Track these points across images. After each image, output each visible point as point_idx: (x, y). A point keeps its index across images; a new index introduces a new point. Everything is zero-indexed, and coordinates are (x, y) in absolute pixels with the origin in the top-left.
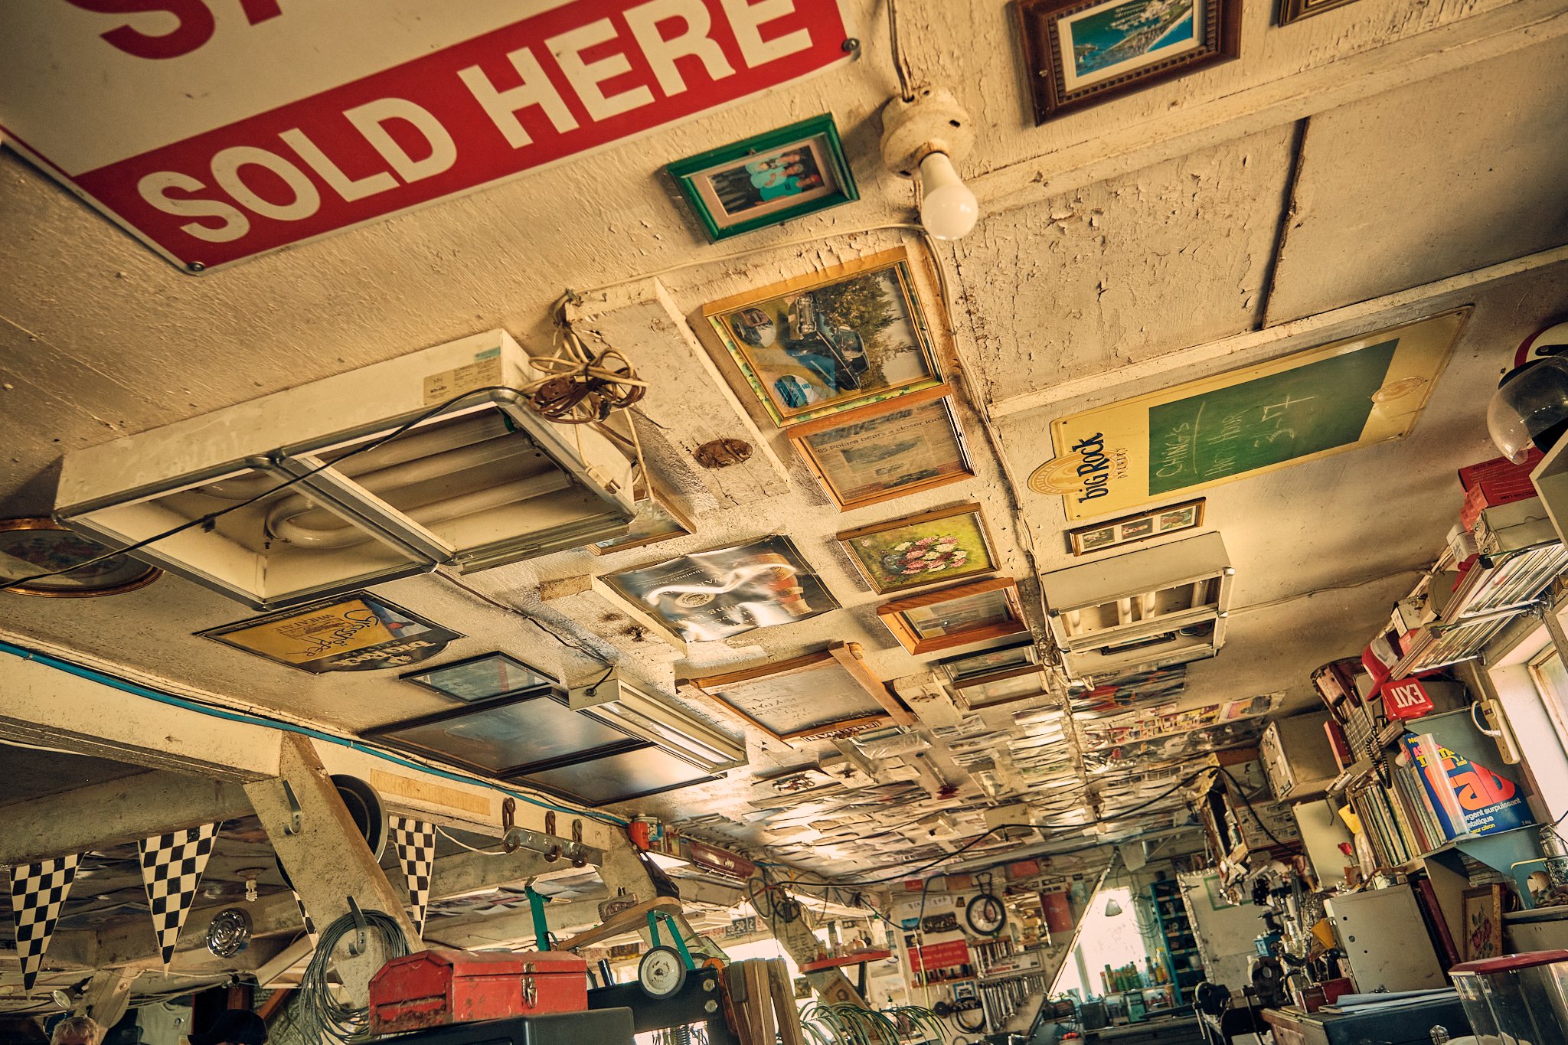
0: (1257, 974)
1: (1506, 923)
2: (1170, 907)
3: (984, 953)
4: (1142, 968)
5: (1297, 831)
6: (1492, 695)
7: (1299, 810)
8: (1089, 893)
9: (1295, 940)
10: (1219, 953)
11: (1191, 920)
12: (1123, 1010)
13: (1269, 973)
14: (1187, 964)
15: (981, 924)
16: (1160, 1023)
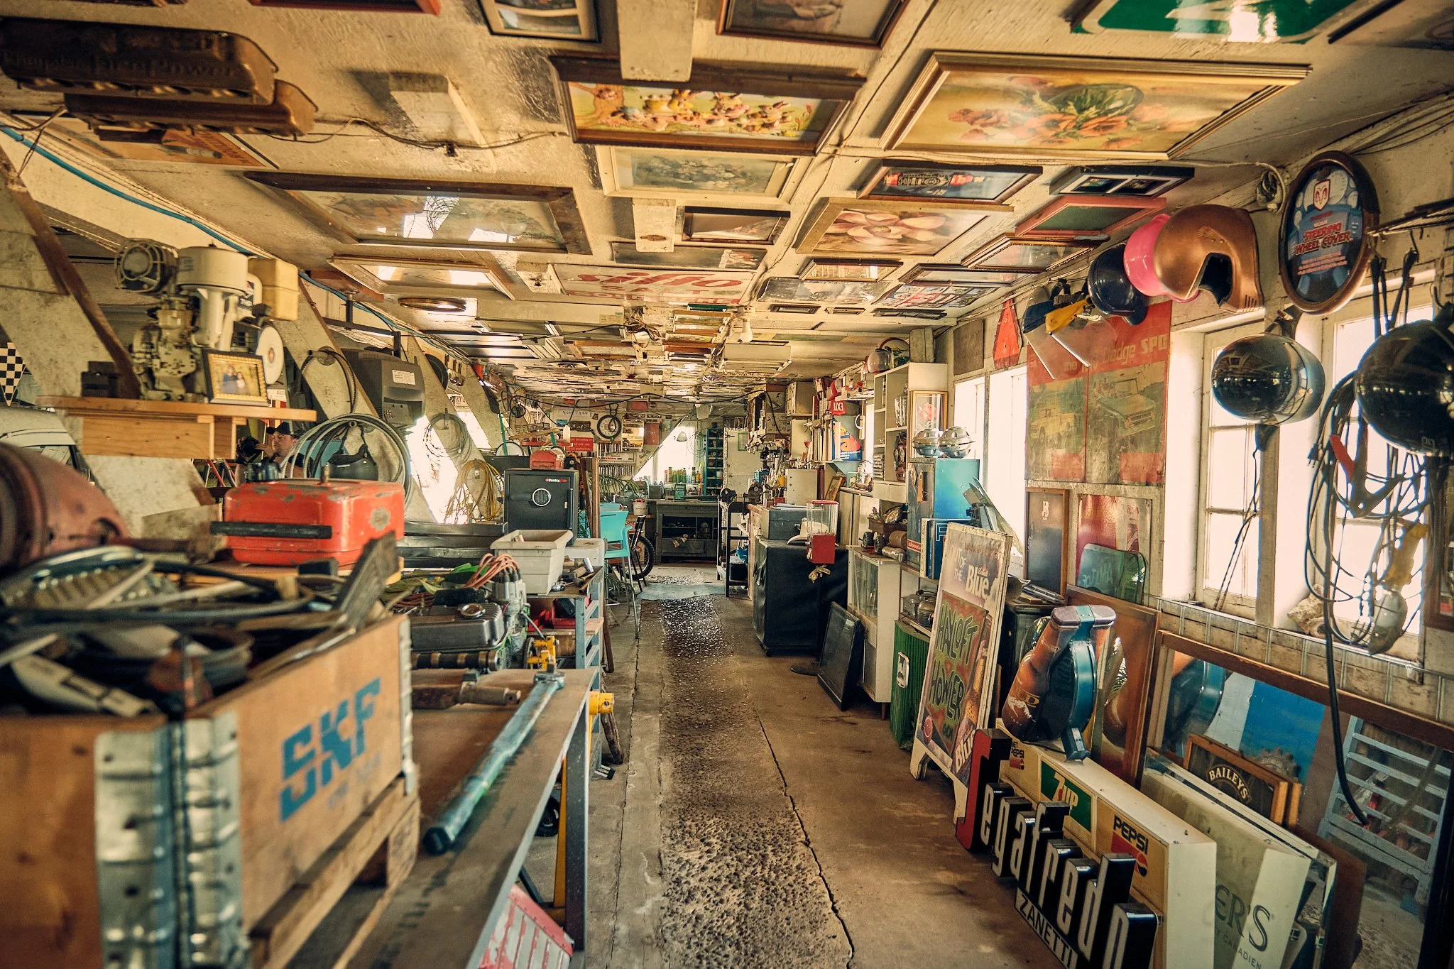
0: (751, 489)
1: (840, 490)
2: (715, 443)
3: (603, 448)
4: (689, 473)
5: (790, 430)
6: (865, 415)
7: (794, 422)
8: (673, 427)
9: (773, 478)
10: (734, 473)
11: (725, 452)
12: (673, 492)
13: (756, 489)
14: (715, 475)
15: (607, 433)
16: (692, 502)
